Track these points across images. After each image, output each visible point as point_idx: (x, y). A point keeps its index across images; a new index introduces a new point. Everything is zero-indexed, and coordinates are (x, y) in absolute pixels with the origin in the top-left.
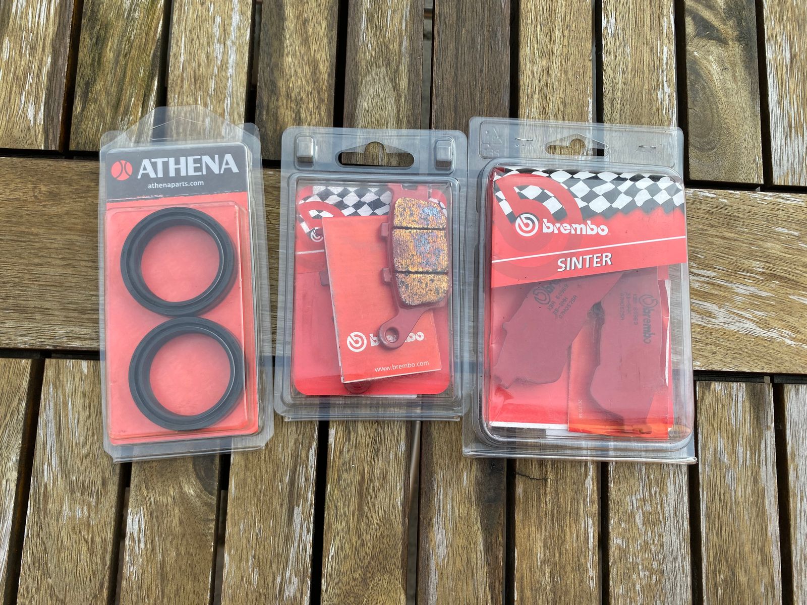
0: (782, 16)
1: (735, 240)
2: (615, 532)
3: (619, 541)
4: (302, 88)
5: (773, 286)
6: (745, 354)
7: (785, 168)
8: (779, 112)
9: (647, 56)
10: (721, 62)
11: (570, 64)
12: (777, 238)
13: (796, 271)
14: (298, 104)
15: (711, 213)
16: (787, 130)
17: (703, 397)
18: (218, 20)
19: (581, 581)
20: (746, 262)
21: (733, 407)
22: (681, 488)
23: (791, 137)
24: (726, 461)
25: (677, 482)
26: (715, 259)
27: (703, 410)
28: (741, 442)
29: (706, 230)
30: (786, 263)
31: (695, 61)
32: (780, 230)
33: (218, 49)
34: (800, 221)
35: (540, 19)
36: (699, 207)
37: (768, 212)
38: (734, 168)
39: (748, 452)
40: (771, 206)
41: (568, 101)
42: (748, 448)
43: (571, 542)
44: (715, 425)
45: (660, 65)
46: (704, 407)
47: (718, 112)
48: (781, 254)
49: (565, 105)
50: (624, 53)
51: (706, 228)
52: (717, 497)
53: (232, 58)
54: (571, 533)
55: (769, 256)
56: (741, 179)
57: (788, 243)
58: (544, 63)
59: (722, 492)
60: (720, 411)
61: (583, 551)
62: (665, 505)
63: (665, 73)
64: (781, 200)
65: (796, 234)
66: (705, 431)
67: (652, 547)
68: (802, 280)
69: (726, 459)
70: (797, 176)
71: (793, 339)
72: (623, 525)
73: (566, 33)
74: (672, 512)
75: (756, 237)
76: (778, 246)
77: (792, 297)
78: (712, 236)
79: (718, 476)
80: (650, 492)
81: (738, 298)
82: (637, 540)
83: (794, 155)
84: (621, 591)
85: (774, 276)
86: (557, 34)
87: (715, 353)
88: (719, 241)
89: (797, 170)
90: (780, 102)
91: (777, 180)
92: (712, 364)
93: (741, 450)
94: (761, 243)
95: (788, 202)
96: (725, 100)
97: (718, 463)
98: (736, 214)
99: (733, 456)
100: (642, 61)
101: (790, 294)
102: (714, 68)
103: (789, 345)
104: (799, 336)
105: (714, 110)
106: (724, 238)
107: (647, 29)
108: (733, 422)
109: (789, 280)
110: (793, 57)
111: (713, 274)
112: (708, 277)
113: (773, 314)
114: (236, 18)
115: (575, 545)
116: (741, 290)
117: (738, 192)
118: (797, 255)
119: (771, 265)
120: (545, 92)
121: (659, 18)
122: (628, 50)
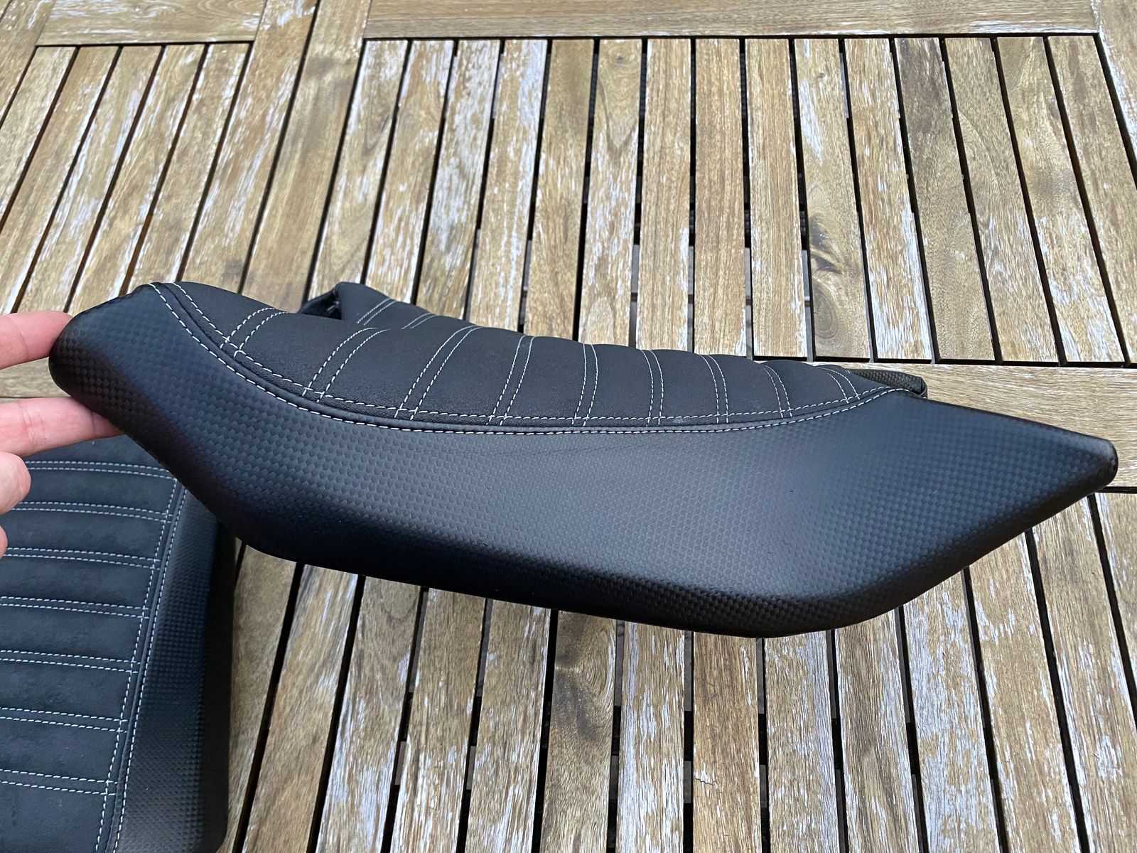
0: (880, 255)
4: (554, 311)
7: (887, 348)
8: (880, 314)
9: (783, 283)
10: (836, 285)
11: (729, 290)
14: (550, 320)
16: (887, 325)
18: (503, 274)
23: (889, 328)
31: (818, 285)
33: (502, 290)
35: (709, 265)
38: (849, 348)
41: (728, 312)
45: (793, 288)
47: (836, 315)
49: (726, 315)
50: (767, 282)
53: (511, 295)
56: (854, 355)
58: (711, 290)
63: (797, 293)
73: (727, 272)
83: (892, 340)
86: (721, 273)
89: (895, 349)
90: (881, 307)
91: (880, 356)
96: (840, 307)
100: (780, 286)
102: (832, 289)
105: (833, 314)
107: (783, 268)
110: (889, 280)
114: (513, 273)
120: (713, 307)
121: (792, 260)
122: (770, 280)
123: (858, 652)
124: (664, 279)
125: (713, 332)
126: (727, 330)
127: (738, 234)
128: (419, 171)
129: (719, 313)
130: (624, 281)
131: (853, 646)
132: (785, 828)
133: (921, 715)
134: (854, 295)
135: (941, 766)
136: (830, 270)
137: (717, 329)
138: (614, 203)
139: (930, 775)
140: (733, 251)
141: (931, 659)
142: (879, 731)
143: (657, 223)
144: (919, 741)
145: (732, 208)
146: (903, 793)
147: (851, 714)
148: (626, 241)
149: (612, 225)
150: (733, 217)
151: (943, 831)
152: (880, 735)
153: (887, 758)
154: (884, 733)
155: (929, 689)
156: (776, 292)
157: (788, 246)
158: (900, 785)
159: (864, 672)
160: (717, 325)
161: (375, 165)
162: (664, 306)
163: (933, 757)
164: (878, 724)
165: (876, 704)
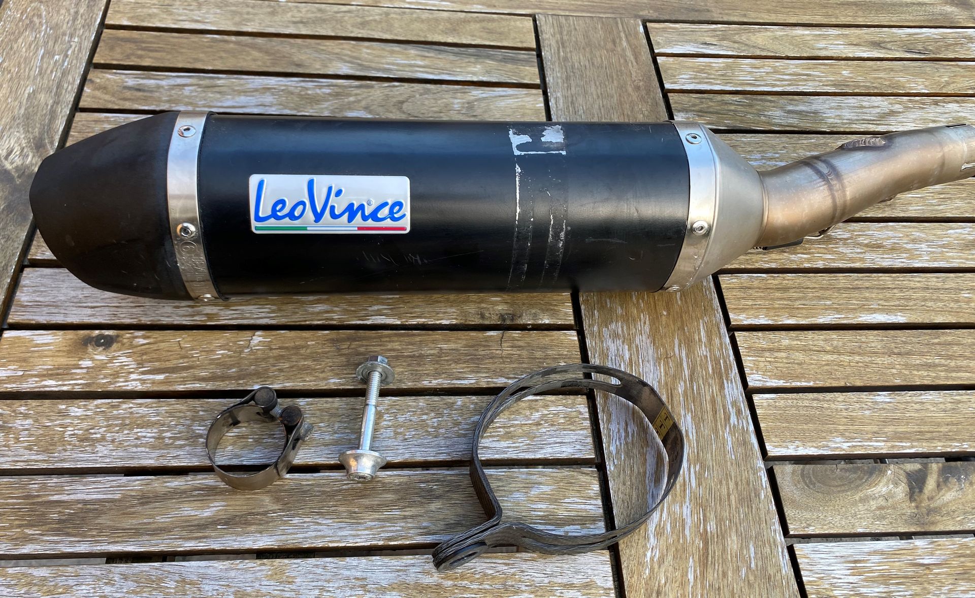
0: (964, 555)
1: (730, 505)
2: (467, 400)
3: (459, 403)
5: (697, 541)
6: (629, 512)
7: (812, 556)
8: (866, 550)
9: (868, 428)
10: (891, 495)
11: (836, 368)
12: (744, 546)
13: (717, 565)
15: (748, 483)
16: (851, 559)
17: (585, 473)
19: (428, 375)
20: (712, 516)
21: (580, 501)
22: (505, 452)
23: (845, 562)
24: (532, 493)
25: (510, 450)
26: (708, 487)
27: (573, 473)
28: (551, 507)
29: (731, 479)
30: (722, 554)
31: (882, 472)
32: (752, 550)
34: (766, 570)
35: (864, 345)
36: (750, 472)
37: (766, 537)
38: (797, 506)
39: (542, 513)
40: (772, 540)
41: (805, 366)
42: (546, 514)
43: (457, 368)
44: (562, 484)
45: (866, 441)
46: (575, 474)
47: (843, 491)
48: (729, 551)
49: (800, 364)
50: (863, 409)
51: (733, 478)
52: (500, 484)
54: (463, 368)
55: (723, 537)
56: (789, 512)
57: (740, 556)
58: (828, 348)
59: (505, 488)
60: (575, 488)
61: (450, 376)
62: (491, 439)
63: (859, 444)
64: (780, 550)
65: (753, 565)
66: (555, 475)
67: (456, 429)
68: (710, 570)
69: (534, 492)
70: (809, 567)
71: (652, 559)
72: (472, 406)
73: (860, 364)
74: (485, 445)
75: (738, 525)
76: (735, 547)
77: (691, 560)
78: (728, 485)
79: (518, 486)
80: (500, 427)
81: (678, 508)
82: (461, 416)
83: (828, 565)
84: (421, 404)
85: (706, 543)
86: (857, 358)
87: (624, 484)
88: (724, 491)
90: (875, 552)
92: (614, 480)
93: (543, 506)
94: (734, 530)
95: (781, 557)
96: (857, 498)
97: (530, 486)
98: (754, 506)
99: (537, 499)
100: (863, 424)
101: (693, 558)
102: (881, 489)
103: (645, 555)
104: (656, 566)
105: (843, 488)
106: (729, 495)
107: (892, 428)
108: (567, 500)
109: (707, 557)
110: (927, 566)
111: (694, 485)
112: (690, 481)
113: (671, 541)
115: (455, 370)
116: (686, 511)
117: (774, 508)
118: (733, 566)
119: (716, 540)
120: (805, 350)
121: (908, 439)
122: (867, 412)
123: (390, 496)
124: (827, 298)
125: (770, 350)
126: (778, 365)
127: (923, 377)
128: (873, 83)
129: (800, 356)
130: (808, 260)
131: (396, 491)
132: (201, 413)
133: (317, 566)
134: (884, 518)
135: (257, 585)
136: (911, 489)
137: (776, 354)
138: (909, 246)
139: (246, 570)
140: (894, 371)
141: (384, 583)
142: (298, 515)
143: (901, 289)
144: (286, 561)
145: (958, 369)
146: (229, 537)
147: (318, 485)
148: (862, 260)
149: (879, 246)
150: (946, 371)
151: (184, 581)
152: (293, 516)
153: (268, 522)
154: (296, 521)
155: (348, 579)
156: (852, 420)
157: (928, 435)
158: (238, 534)
159: (366, 502)
160: (783, 355)
161: (864, 52)
162: (789, 299)
163: (267, 576)
164: (306, 515)
165: (328, 513)
